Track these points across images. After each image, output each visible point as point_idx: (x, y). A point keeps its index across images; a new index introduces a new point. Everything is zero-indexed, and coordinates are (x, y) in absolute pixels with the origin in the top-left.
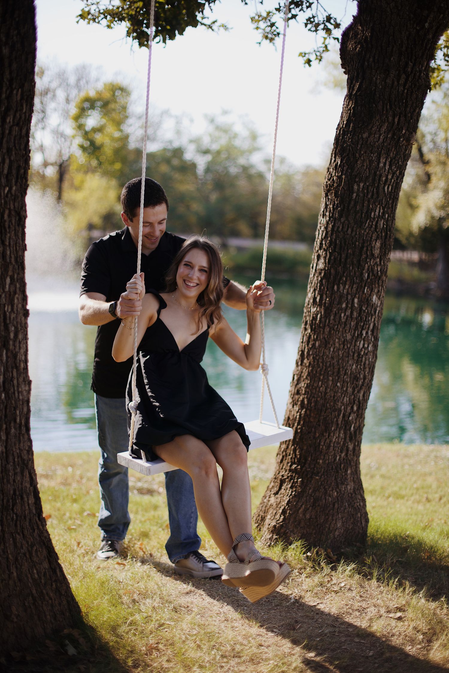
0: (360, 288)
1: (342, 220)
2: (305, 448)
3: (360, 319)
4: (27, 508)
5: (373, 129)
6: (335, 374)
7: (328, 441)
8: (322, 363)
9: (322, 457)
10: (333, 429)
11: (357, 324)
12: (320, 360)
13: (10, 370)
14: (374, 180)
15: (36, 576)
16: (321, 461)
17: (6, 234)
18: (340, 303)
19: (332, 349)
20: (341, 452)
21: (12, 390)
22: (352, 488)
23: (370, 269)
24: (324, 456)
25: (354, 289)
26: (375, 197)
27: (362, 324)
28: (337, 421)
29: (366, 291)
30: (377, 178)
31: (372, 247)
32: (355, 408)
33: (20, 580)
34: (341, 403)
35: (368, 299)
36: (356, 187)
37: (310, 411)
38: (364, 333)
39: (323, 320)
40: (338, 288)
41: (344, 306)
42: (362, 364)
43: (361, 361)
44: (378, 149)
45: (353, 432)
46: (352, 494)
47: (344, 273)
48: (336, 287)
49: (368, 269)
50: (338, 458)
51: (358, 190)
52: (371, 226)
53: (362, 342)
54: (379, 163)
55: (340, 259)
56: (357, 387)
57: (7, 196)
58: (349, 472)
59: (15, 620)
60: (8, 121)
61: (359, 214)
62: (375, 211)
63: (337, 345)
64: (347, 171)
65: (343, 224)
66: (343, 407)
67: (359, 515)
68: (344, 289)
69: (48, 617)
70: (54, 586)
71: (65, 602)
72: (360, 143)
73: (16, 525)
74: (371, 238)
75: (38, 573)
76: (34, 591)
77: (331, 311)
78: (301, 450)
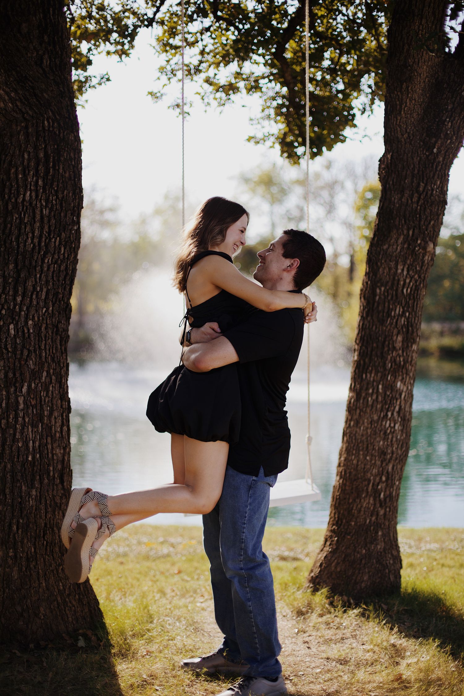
0: (384, 376)
1: (369, 318)
2: (342, 512)
3: (384, 402)
4: (57, 538)
5: (392, 241)
6: (365, 449)
7: (359, 506)
8: (355, 439)
9: (354, 520)
10: (363, 496)
11: (382, 407)
12: (354, 438)
13: (45, 438)
14: (393, 284)
15: (61, 588)
16: (353, 523)
17: (42, 342)
18: (367, 389)
19: (362, 428)
20: (372, 516)
21: (46, 452)
22: (382, 547)
23: (393, 359)
24: (356, 519)
25: (379, 377)
26: (394, 298)
27: (387, 407)
28: (367, 489)
29: (389, 378)
30: (396, 282)
31: (393, 341)
32: (384, 479)
33: (48, 589)
34: (371, 474)
35: (391, 386)
36: (378, 291)
37: (346, 480)
38: (389, 414)
39: (355, 403)
40: (366, 376)
41: (371, 391)
42: (389, 440)
43: (388, 438)
44: (396, 258)
45: (382, 500)
46: (381, 553)
47: (370, 363)
48: (364, 376)
49: (391, 359)
50: (368, 521)
51: (380, 293)
52: (392, 324)
53: (388, 422)
54: (397, 269)
55: (367, 352)
56: (385, 461)
57: (44, 315)
58: (380, 533)
59: (42, 617)
60: (46, 261)
61: (381, 314)
62: (395, 310)
63: (366, 424)
64: (372, 277)
65: (369, 322)
66: (372, 478)
67: (387, 571)
68: (371, 377)
69: (70, 619)
70: (77, 597)
71: (86, 610)
72: (382, 253)
73: (46, 549)
74: (393, 333)
75: (63, 586)
76: (59, 599)
77: (361, 396)
78: (339, 513)
